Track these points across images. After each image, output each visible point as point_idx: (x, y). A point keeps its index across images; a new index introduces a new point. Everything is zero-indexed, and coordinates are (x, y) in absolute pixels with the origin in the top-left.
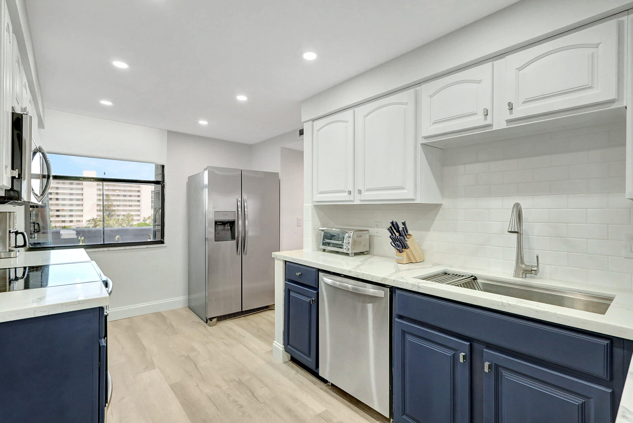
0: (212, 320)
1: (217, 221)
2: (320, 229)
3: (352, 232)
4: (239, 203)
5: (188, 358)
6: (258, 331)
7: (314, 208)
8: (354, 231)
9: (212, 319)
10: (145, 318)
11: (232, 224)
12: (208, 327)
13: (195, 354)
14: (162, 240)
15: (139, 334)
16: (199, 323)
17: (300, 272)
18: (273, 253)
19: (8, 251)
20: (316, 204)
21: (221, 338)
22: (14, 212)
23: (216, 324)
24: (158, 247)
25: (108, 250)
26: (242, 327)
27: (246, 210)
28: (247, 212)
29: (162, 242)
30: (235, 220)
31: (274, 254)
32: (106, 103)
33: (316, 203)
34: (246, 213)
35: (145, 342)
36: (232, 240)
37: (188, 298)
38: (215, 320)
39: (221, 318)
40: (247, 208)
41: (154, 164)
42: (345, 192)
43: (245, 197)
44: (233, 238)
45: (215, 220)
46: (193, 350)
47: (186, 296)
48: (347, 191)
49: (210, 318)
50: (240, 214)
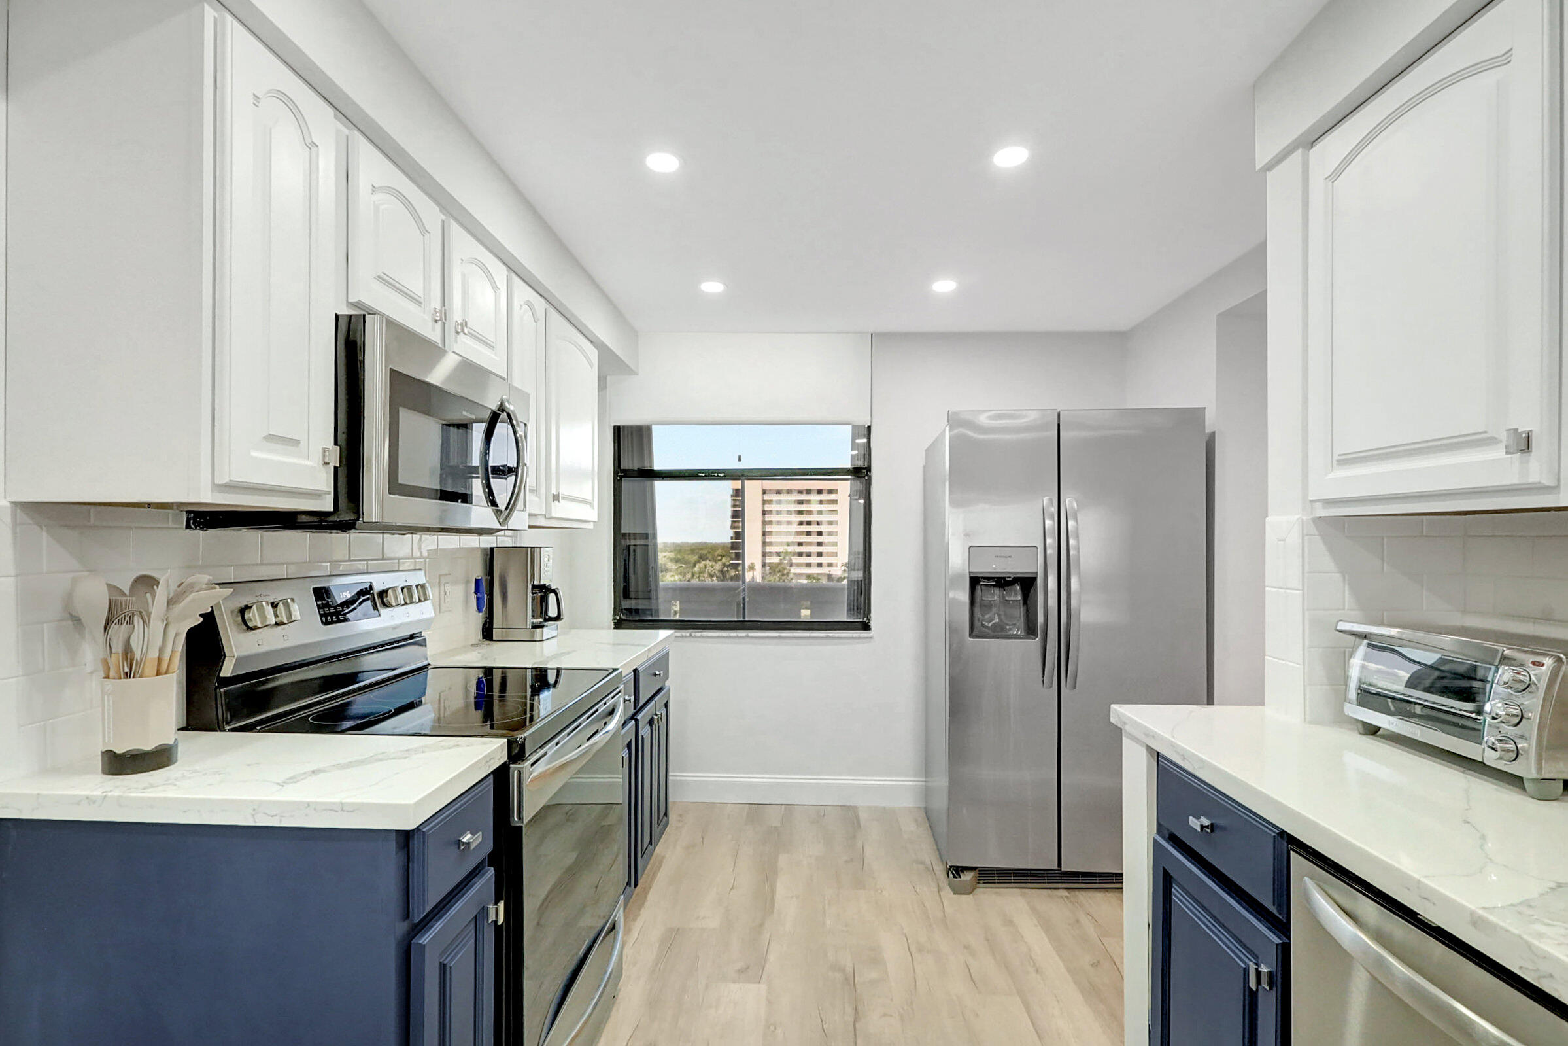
0: (961, 874)
1: (980, 576)
2: (1343, 626)
3: (1548, 662)
4: (1048, 522)
5: (850, 981)
6: (1096, 965)
7: (1314, 531)
8: (1559, 660)
9: (962, 872)
10: (819, 815)
11: (1027, 584)
12: (947, 892)
13: (874, 975)
14: (865, 619)
15: (783, 859)
16: (930, 870)
17: (1207, 816)
18: (1112, 706)
19: (529, 626)
20: (1321, 512)
21: (966, 947)
22: (540, 548)
23: (973, 890)
24: (853, 638)
25: (747, 637)
26: (1047, 926)
27: (1072, 542)
28: (1078, 549)
29: (866, 626)
30: (1037, 573)
31: (1115, 710)
32: (713, 287)
33: (1324, 508)
34: (1072, 553)
35: (782, 888)
36: (1027, 638)
37: (923, 784)
38: (967, 877)
39: (990, 876)
40: (1077, 537)
41: (851, 426)
42: (1491, 441)
43: (1069, 501)
44: (1031, 631)
45: (970, 572)
46: (875, 958)
47: (921, 779)
48: (1503, 436)
49: (957, 867)
50: (1051, 554)
